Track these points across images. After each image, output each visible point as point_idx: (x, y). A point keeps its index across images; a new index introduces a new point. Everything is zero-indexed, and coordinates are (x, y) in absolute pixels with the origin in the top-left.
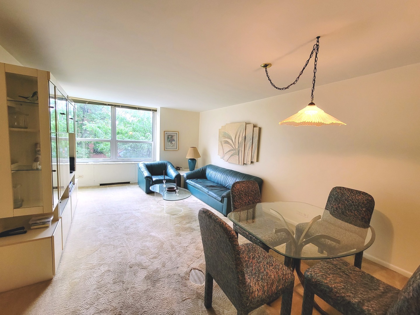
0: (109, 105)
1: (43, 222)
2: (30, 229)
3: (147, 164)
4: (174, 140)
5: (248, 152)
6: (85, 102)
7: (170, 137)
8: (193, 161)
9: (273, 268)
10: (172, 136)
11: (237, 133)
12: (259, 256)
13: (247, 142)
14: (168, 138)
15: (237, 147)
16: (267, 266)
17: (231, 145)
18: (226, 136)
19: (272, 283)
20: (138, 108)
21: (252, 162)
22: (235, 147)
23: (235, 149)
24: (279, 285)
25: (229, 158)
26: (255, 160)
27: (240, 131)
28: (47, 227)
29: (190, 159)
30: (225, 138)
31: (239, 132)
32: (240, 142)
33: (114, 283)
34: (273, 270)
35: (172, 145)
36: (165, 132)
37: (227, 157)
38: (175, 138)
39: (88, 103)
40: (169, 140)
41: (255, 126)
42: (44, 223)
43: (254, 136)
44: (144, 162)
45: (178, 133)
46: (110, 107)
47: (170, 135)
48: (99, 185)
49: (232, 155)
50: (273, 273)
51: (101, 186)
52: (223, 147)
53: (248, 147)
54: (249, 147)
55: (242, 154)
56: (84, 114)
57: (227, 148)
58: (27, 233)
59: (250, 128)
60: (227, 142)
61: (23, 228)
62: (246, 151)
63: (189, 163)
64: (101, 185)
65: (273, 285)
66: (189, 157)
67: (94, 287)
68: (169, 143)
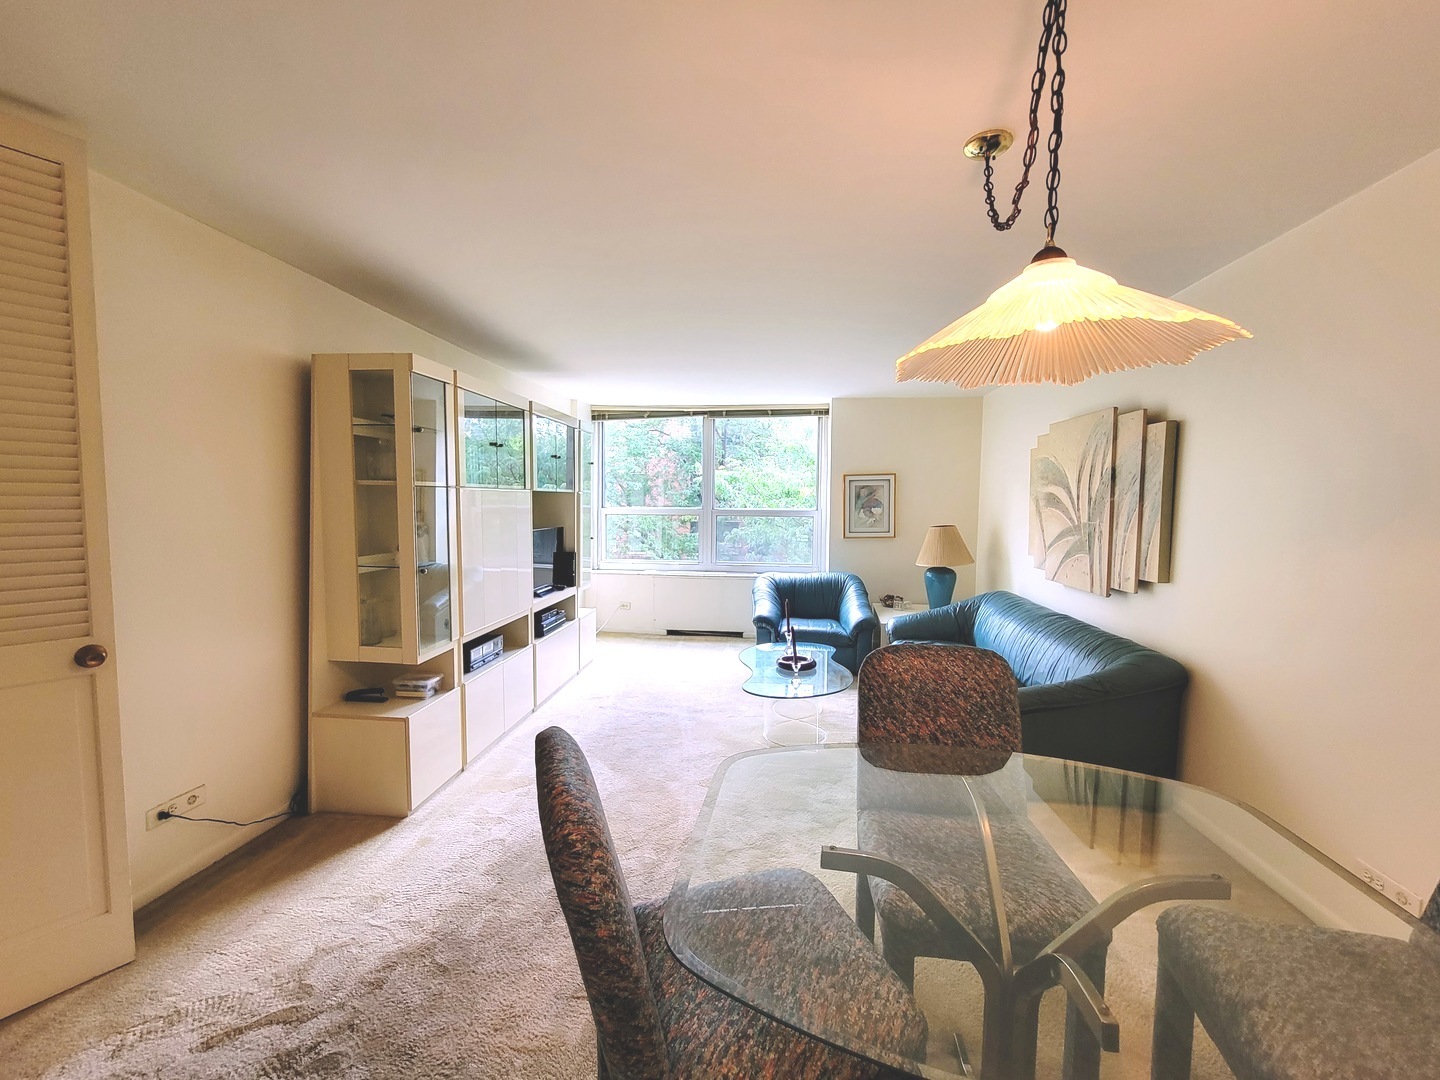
0: (695, 413)
1: (415, 686)
2: (394, 696)
3: (781, 580)
4: (878, 504)
5: (1125, 537)
6: (641, 414)
7: (864, 492)
8: (943, 577)
9: (833, 986)
10: (872, 491)
11: (1084, 458)
12: (796, 927)
13: (1119, 496)
14: (858, 496)
15: (1084, 519)
16: (810, 974)
17: (1065, 511)
18: (1050, 477)
19: (804, 1052)
20: (770, 413)
21: (1143, 585)
22: (1079, 518)
23: (1079, 526)
24: (835, 1068)
25: (1060, 567)
26: (1152, 574)
27: (1094, 447)
28: (421, 699)
29: (931, 570)
30: (1046, 482)
31: (1092, 452)
32: (1093, 496)
33: (487, 873)
34: (829, 991)
35: (872, 520)
36: (848, 479)
37: (1054, 558)
38: (882, 496)
39: (648, 417)
40: (860, 502)
41: (1151, 419)
42: (416, 688)
43: (1148, 461)
44: (771, 574)
45: (892, 478)
46: (700, 418)
47: (863, 487)
48: (666, 633)
49: (1068, 555)
50: (822, 1005)
51: (669, 637)
52: (1041, 521)
53: (1126, 517)
54: (1129, 514)
55: (1100, 548)
56: (724, 449)
57: (1055, 524)
58: (385, 704)
59: (1131, 427)
60: (1053, 500)
61: (381, 691)
62: (1119, 534)
63: (929, 584)
64: (671, 633)
65: (804, 1065)
66: (925, 561)
67: (446, 866)
68: (862, 515)
